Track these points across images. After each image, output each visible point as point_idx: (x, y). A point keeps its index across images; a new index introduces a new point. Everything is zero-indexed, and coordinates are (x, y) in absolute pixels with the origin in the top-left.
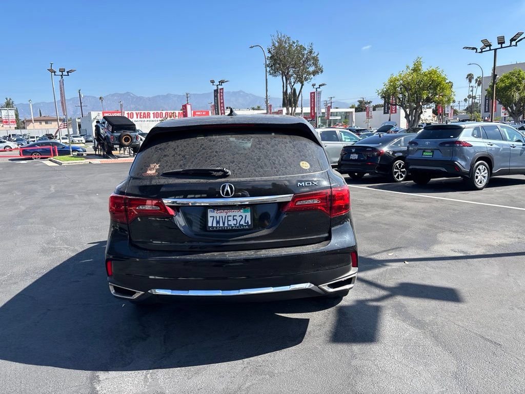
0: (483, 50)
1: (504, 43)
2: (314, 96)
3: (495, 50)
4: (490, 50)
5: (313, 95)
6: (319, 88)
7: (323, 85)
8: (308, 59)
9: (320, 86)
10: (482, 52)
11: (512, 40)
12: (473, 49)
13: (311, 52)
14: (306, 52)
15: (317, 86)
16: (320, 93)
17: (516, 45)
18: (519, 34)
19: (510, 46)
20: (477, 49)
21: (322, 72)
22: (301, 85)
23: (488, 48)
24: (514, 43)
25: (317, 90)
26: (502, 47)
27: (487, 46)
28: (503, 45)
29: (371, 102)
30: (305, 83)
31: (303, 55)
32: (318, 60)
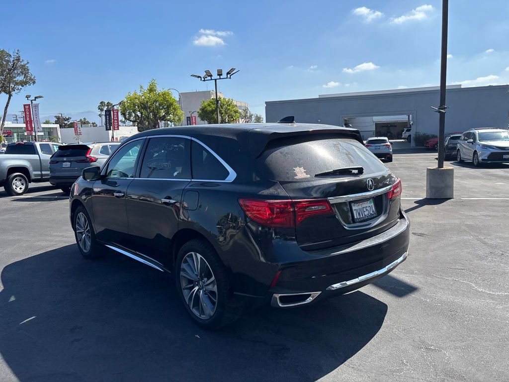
0: (206, 79)
1: (222, 75)
2: (29, 108)
3: (216, 80)
4: (211, 79)
5: (27, 108)
6: (35, 100)
7: (40, 97)
8: (14, 67)
9: (36, 98)
10: (204, 80)
11: (228, 73)
12: (199, 77)
13: (18, 60)
14: (12, 59)
15: (32, 98)
16: (37, 106)
17: (230, 78)
18: (233, 70)
19: (227, 78)
20: (201, 78)
21: (34, 83)
22: (8, 96)
23: (209, 78)
24: (229, 76)
25: (32, 103)
26: (220, 79)
27: (209, 76)
28: (221, 77)
29: (70, 118)
30: (13, 93)
31: (8, 61)
32: (28, 70)
